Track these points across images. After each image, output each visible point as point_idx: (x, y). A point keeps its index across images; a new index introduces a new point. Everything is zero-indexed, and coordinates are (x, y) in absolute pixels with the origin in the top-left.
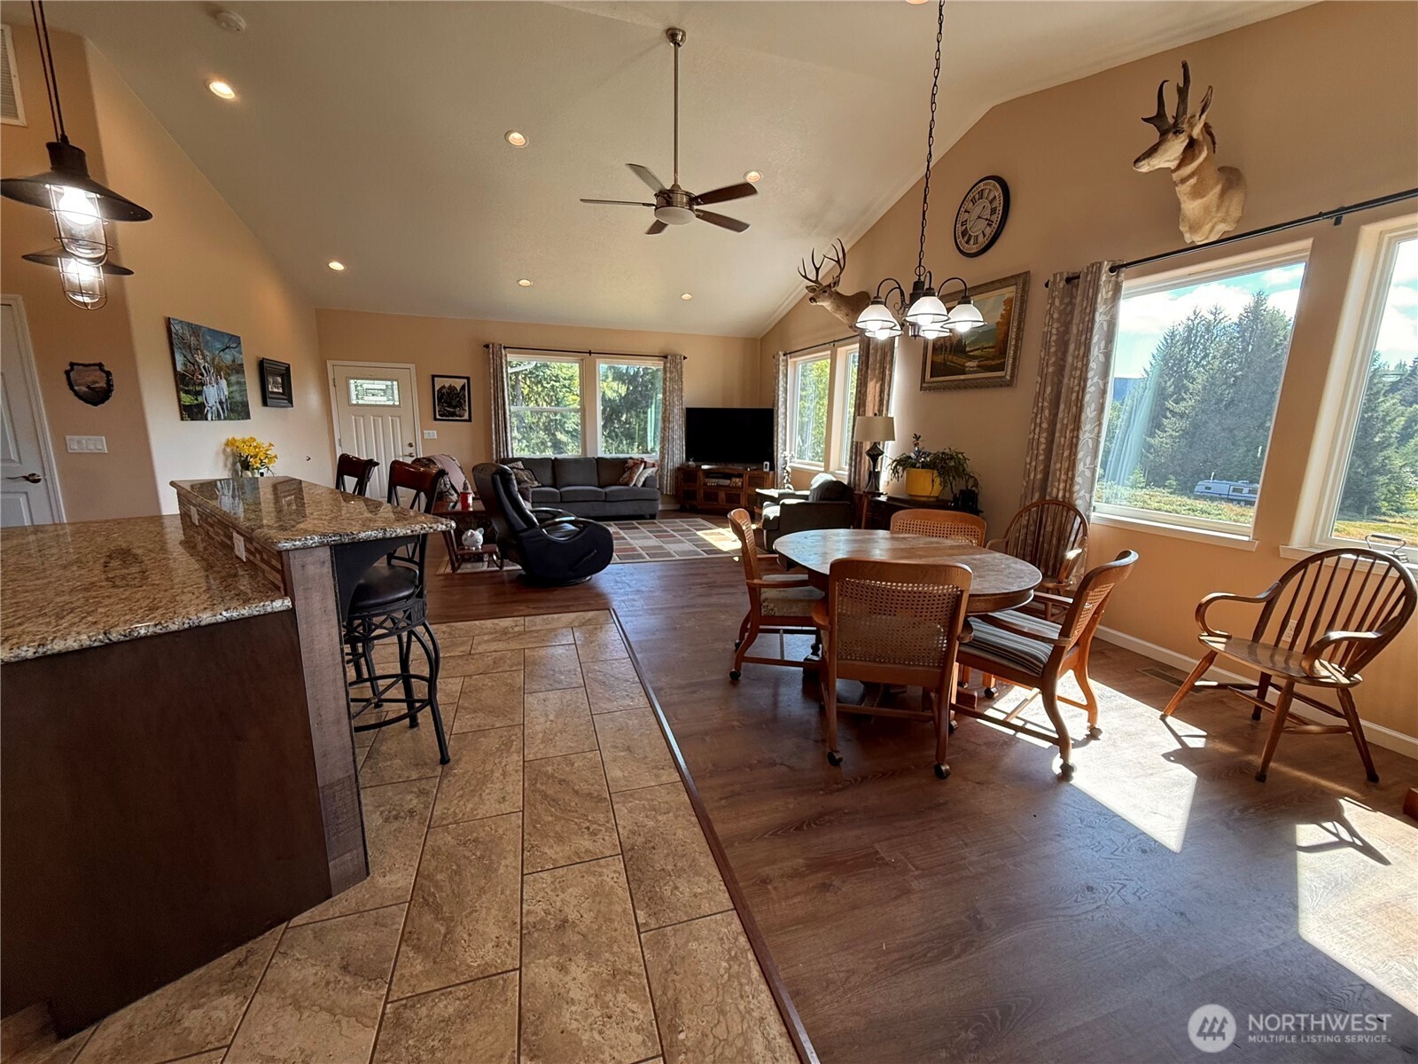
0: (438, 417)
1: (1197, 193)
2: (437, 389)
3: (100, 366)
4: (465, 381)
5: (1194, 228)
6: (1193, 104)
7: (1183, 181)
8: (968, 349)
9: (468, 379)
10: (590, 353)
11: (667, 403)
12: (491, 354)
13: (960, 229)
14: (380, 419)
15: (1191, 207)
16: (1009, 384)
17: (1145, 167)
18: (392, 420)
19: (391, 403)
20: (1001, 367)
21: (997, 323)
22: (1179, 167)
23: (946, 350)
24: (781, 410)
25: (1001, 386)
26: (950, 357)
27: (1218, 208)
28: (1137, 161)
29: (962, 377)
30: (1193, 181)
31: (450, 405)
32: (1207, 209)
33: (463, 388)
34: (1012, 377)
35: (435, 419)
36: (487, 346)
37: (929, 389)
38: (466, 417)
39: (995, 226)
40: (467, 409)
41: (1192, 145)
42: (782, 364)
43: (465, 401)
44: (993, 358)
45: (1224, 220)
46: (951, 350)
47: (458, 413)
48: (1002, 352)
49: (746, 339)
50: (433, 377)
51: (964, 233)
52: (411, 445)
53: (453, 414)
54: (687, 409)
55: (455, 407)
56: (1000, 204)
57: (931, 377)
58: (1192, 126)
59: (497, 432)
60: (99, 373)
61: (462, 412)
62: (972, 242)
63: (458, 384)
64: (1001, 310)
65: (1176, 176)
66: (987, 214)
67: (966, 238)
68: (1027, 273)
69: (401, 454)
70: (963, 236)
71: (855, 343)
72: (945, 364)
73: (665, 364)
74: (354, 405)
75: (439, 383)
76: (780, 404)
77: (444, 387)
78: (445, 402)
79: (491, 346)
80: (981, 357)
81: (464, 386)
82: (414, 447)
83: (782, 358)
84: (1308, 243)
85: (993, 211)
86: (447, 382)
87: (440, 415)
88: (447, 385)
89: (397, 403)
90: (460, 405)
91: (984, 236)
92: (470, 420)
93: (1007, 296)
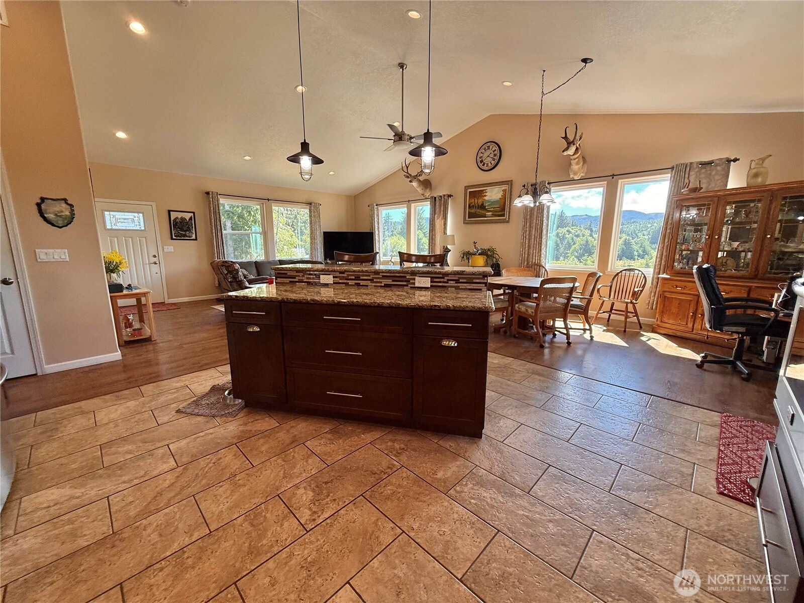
0: (174, 237)
1: (577, 164)
2: (172, 219)
3: (65, 200)
4: (192, 214)
5: (575, 174)
6: (578, 137)
7: (574, 159)
8: (486, 208)
9: (194, 213)
10: (268, 200)
11: (313, 229)
12: (209, 198)
13: (479, 160)
14: (130, 239)
15: (575, 167)
16: (508, 222)
17: (565, 153)
18: (125, 240)
19: (138, 228)
20: (504, 216)
21: (500, 198)
22: (573, 155)
23: (476, 207)
24: (377, 233)
25: (504, 222)
26: (478, 210)
27: (582, 169)
28: (563, 151)
29: (486, 219)
30: (577, 160)
31: (182, 230)
32: (579, 169)
33: (191, 219)
34: (509, 219)
35: (172, 239)
36: (208, 193)
37: (466, 223)
38: (194, 237)
39: (496, 161)
40: (194, 232)
41: (577, 149)
42: (375, 210)
43: (192, 228)
44: (499, 212)
45: (583, 173)
46: (478, 208)
47: (188, 235)
48: (504, 209)
49: (346, 196)
50: (169, 211)
51: (481, 162)
52: (155, 256)
53: (185, 235)
54: (324, 232)
55: (186, 231)
56: (497, 152)
57: (469, 218)
58: (577, 143)
59: (218, 246)
60: (64, 205)
61: (190, 234)
62: (485, 165)
63: (187, 216)
64: (501, 193)
65: (571, 157)
66: (492, 155)
67: (482, 163)
68: (512, 180)
69: (147, 263)
70: (481, 163)
71: (428, 201)
72: (476, 213)
73: (310, 207)
74: (109, 230)
75: (174, 215)
76: (376, 229)
77: (177, 218)
78: (178, 228)
79: (211, 193)
80: (493, 211)
81: (191, 217)
82: (157, 257)
83: (375, 207)
84: (606, 182)
85: (495, 155)
86: (180, 215)
87: (175, 236)
88: (179, 217)
89: (143, 228)
90: (189, 230)
91: (491, 164)
92: (196, 239)
93: (504, 188)
